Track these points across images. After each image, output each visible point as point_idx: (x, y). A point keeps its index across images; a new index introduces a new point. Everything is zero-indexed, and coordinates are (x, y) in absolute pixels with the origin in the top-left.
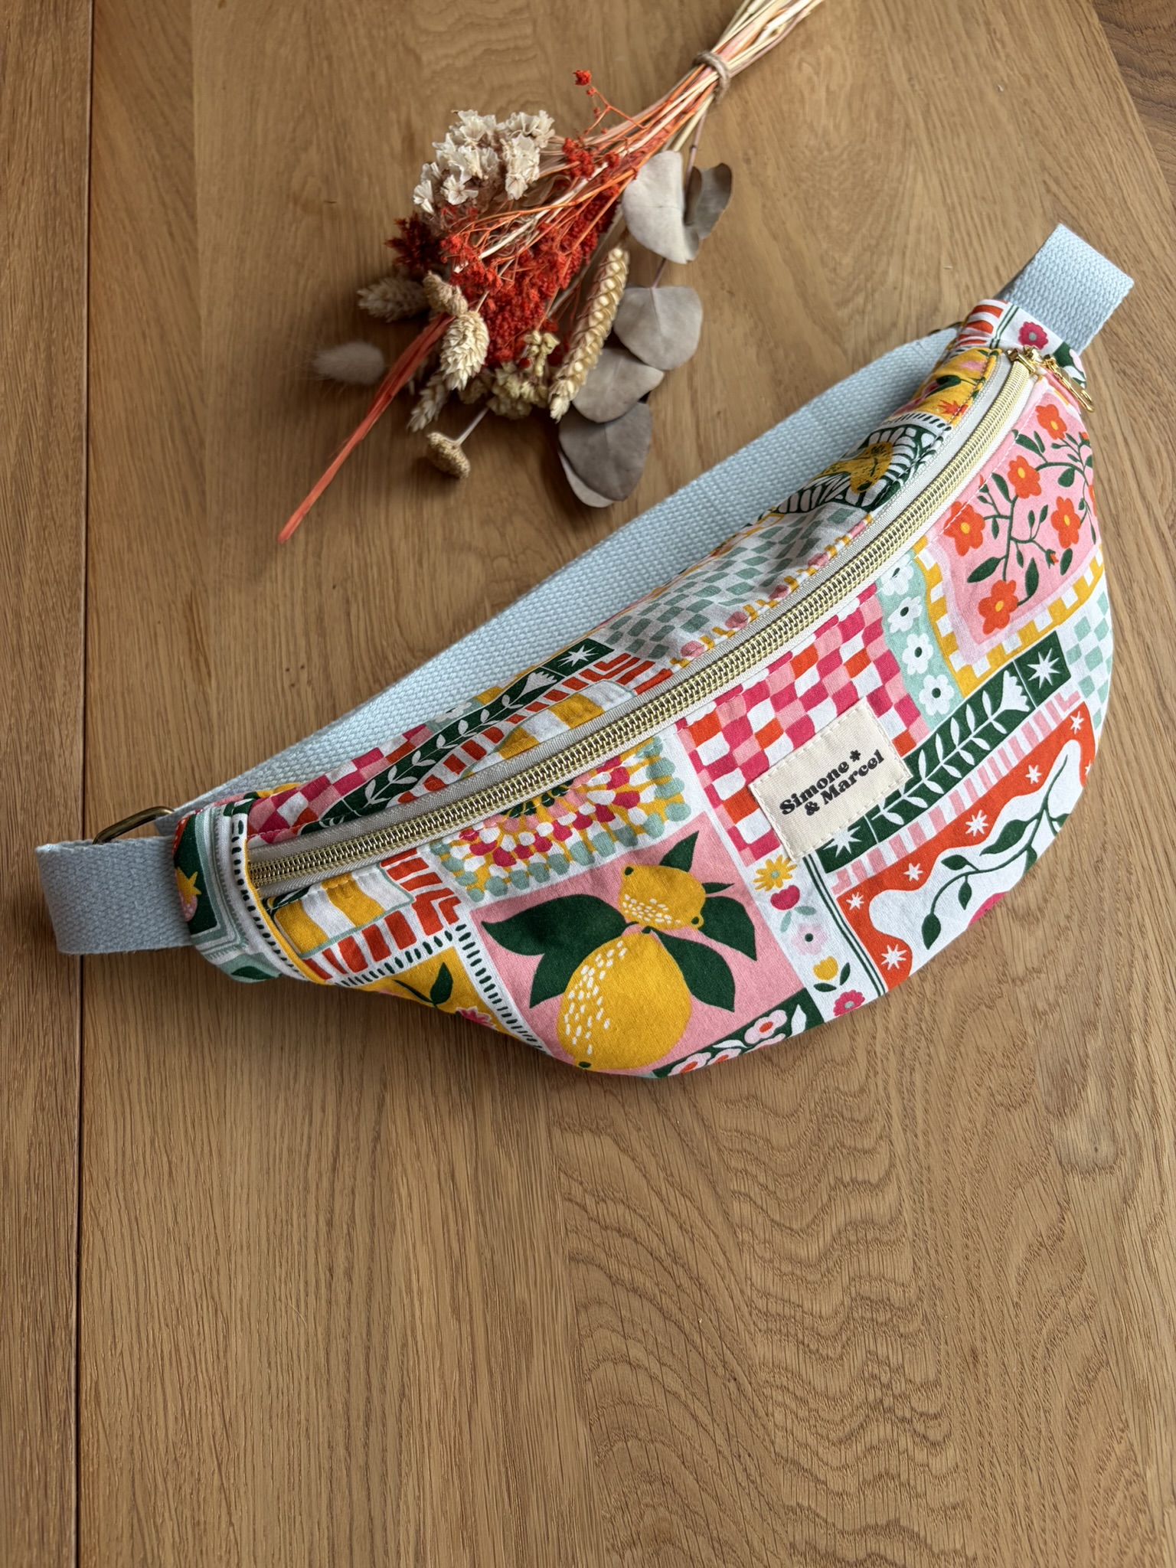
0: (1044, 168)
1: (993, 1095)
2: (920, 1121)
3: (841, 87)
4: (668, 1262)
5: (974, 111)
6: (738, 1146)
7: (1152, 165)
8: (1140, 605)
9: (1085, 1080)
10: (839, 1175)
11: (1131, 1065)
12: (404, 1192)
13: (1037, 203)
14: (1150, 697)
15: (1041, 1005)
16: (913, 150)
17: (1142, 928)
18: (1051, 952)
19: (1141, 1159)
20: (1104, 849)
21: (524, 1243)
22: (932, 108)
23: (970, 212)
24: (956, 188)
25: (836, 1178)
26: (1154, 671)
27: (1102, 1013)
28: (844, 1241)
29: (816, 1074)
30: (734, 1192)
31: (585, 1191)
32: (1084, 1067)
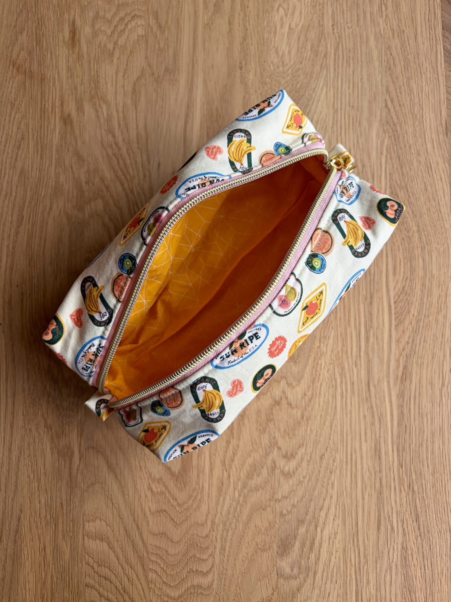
0: (388, 91)
1: (257, 545)
2: (227, 551)
3: (297, 26)
4: (122, 591)
5: (361, 51)
6: (155, 552)
7: (442, 96)
8: (371, 340)
9: (295, 543)
10: (191, 568)
11: (314, 539)
12: (26, 553)
13: (379, 113)
14: (364, 384)
15: (285, 512)
16: (325, 71)
17: (333, 484)
18: (293, 491)
19: (308, 575)
20: (326, 450)
21: (69, 577)
22: (340, 46)
23: (345, 114)
24: (341, 98)
25: (190, 569)
26: (369, 372)
27: (308, 518)
28: (189, 592)
29: (190, 528)
30: (151, 569)
31: (94, 561)
32: (295, 538)
